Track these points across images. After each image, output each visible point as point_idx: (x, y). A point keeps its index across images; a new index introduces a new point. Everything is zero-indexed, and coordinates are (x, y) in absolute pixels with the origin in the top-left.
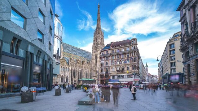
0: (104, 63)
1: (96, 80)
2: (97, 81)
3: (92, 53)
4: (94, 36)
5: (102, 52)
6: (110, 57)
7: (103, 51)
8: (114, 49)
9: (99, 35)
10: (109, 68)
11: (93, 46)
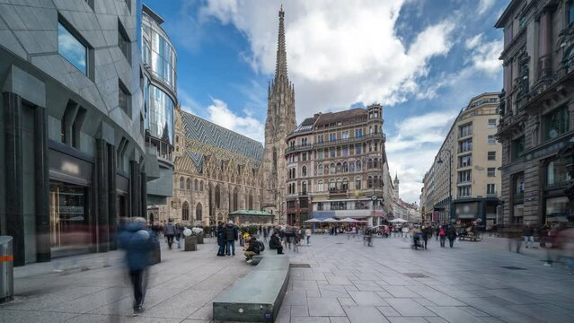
0: (296, 168)
1: (274, 213)
2: (277, 218)
3: (263, 144)
4: (269, 99)
5: (292, 141)
6: (313, 153)
7: (295, 137)
8: (322, 132)
9: (282, 96)
10: (310, 184)
11: (266, 124)
